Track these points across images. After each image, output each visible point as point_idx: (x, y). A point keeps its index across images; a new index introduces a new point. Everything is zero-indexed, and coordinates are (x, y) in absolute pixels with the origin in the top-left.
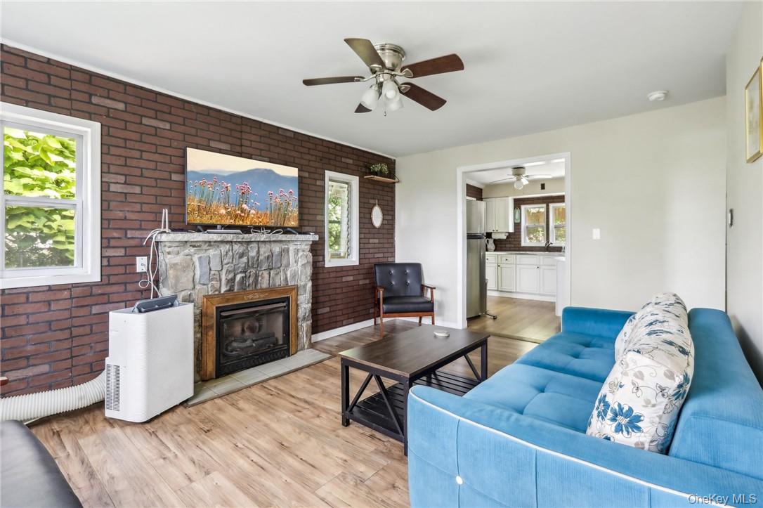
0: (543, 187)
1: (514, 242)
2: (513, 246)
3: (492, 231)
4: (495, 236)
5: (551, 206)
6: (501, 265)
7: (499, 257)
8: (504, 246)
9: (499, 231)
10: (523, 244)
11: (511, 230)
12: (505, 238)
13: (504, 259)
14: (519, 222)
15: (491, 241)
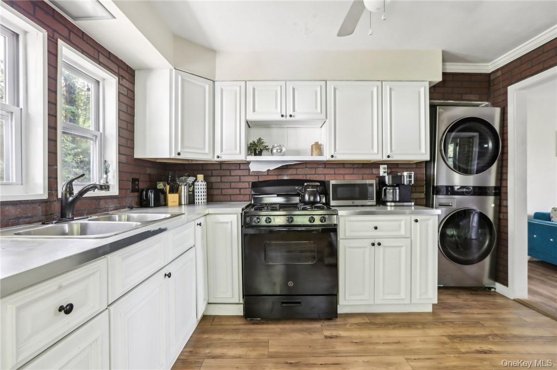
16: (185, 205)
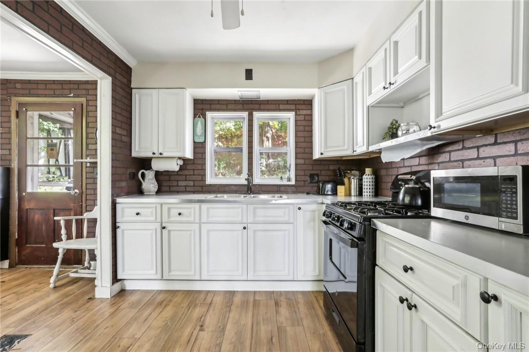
0: (249, 74)
1: (194, 178)
2: (192, 183)
3: (150, 155)
4: (157, 165)
5: (257, 115)
6: (170, 227)
7: (165, 208)
8: (175, 183)
9: (165, 155)
10: (210, 180)
11: (189, 155)
12: (177, 168)
13: (175, 212)
14: (202, 140)
15: (150, 175)
16: (354, 196)
